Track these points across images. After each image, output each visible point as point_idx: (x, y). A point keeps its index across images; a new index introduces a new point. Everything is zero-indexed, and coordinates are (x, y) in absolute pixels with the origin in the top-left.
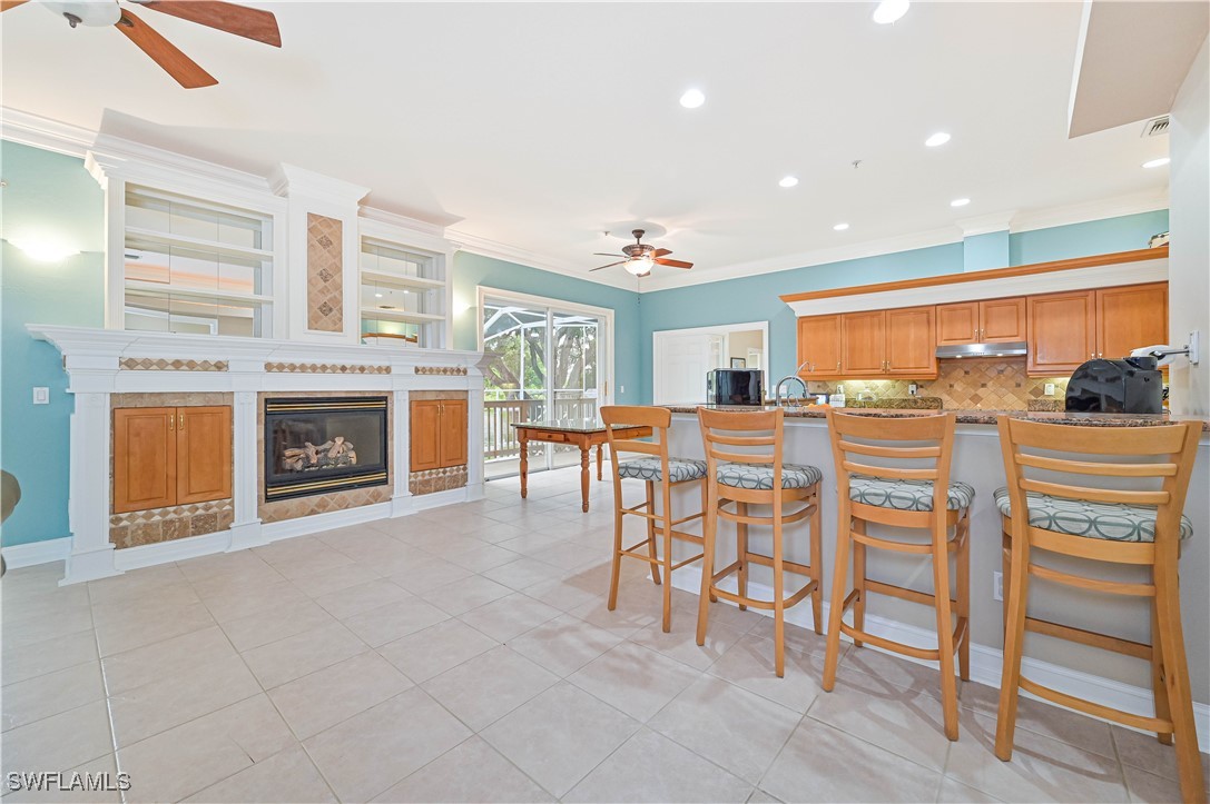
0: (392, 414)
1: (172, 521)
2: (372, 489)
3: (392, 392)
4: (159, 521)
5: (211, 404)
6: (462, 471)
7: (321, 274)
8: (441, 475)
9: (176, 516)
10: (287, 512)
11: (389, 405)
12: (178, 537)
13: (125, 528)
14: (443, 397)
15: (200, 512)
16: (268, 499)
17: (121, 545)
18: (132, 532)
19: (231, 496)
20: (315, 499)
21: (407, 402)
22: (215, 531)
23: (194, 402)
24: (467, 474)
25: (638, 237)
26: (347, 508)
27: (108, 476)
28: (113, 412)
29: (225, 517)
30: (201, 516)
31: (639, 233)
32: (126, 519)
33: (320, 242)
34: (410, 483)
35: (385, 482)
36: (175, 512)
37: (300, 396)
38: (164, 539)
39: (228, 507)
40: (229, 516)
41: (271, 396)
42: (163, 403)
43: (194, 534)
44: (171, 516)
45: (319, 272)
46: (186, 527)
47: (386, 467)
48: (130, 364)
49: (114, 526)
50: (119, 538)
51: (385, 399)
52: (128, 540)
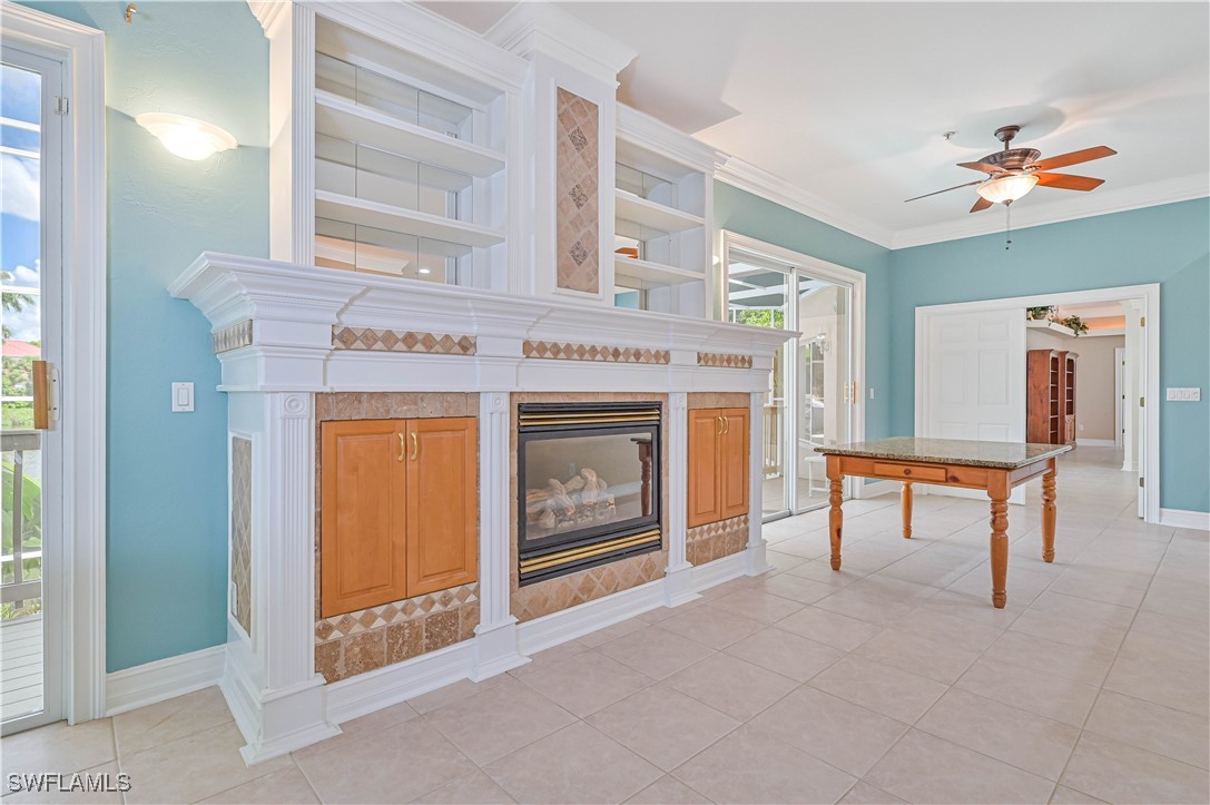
0: (667, 431)
1: (400, 628)
2: (644, 557)
3: (666, 395)
4: (382, 627)
5: (452, 413)
6: (742, 525)
7: (574, 195)
8: (721, 531)
9: (404, 618)
10: (546, 600)
11: (664, 417)
12: (408, 657)
13: (336, 643)
14: (723, 403)
15: (437, 608)
16: (524, 580)
17: (332, 677)
18: (347, 651)
19: (476, 579)
20: (579, 577)
21: (686, 410)
22: (456, 641)
23: (430, 410)
24: (747, 529)
25: (1008, 139)
26: (615, 591)
27: (313, 548)
28: (319, 428)
29: (469, 615)
30: (437, 615)
31: (1009, 132)
32: (337, 627)
33: (573, 138)
34: (688, 546)
35: (658, 545)
36: (404, 610)
37: (561, 400)
38: (390, 662)
39: (472, 598)
40: (473, 613)
41: (527, 400)
42: (388, 411)
43: (428, 650)
44: (399, 618)
45: (571, 188)
46: (418, 637)
47: (659, 521)
48: (345, 339)
49: (320, 641)
50: (330, 663)
51: (658, 406)
52: (340, 666)
